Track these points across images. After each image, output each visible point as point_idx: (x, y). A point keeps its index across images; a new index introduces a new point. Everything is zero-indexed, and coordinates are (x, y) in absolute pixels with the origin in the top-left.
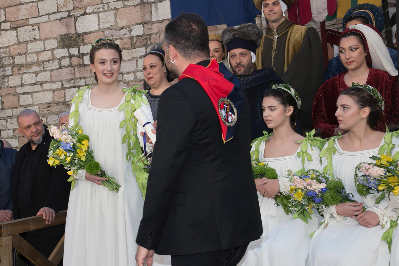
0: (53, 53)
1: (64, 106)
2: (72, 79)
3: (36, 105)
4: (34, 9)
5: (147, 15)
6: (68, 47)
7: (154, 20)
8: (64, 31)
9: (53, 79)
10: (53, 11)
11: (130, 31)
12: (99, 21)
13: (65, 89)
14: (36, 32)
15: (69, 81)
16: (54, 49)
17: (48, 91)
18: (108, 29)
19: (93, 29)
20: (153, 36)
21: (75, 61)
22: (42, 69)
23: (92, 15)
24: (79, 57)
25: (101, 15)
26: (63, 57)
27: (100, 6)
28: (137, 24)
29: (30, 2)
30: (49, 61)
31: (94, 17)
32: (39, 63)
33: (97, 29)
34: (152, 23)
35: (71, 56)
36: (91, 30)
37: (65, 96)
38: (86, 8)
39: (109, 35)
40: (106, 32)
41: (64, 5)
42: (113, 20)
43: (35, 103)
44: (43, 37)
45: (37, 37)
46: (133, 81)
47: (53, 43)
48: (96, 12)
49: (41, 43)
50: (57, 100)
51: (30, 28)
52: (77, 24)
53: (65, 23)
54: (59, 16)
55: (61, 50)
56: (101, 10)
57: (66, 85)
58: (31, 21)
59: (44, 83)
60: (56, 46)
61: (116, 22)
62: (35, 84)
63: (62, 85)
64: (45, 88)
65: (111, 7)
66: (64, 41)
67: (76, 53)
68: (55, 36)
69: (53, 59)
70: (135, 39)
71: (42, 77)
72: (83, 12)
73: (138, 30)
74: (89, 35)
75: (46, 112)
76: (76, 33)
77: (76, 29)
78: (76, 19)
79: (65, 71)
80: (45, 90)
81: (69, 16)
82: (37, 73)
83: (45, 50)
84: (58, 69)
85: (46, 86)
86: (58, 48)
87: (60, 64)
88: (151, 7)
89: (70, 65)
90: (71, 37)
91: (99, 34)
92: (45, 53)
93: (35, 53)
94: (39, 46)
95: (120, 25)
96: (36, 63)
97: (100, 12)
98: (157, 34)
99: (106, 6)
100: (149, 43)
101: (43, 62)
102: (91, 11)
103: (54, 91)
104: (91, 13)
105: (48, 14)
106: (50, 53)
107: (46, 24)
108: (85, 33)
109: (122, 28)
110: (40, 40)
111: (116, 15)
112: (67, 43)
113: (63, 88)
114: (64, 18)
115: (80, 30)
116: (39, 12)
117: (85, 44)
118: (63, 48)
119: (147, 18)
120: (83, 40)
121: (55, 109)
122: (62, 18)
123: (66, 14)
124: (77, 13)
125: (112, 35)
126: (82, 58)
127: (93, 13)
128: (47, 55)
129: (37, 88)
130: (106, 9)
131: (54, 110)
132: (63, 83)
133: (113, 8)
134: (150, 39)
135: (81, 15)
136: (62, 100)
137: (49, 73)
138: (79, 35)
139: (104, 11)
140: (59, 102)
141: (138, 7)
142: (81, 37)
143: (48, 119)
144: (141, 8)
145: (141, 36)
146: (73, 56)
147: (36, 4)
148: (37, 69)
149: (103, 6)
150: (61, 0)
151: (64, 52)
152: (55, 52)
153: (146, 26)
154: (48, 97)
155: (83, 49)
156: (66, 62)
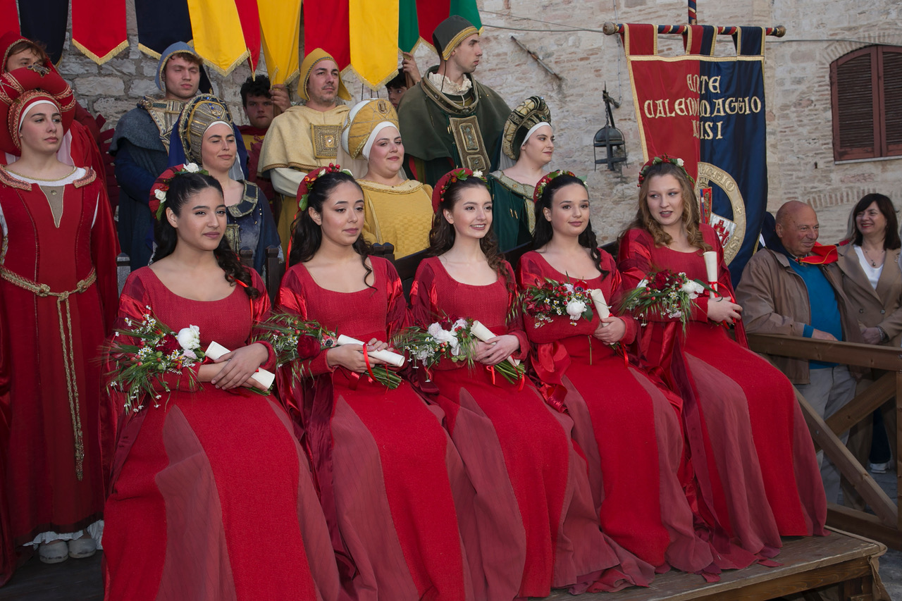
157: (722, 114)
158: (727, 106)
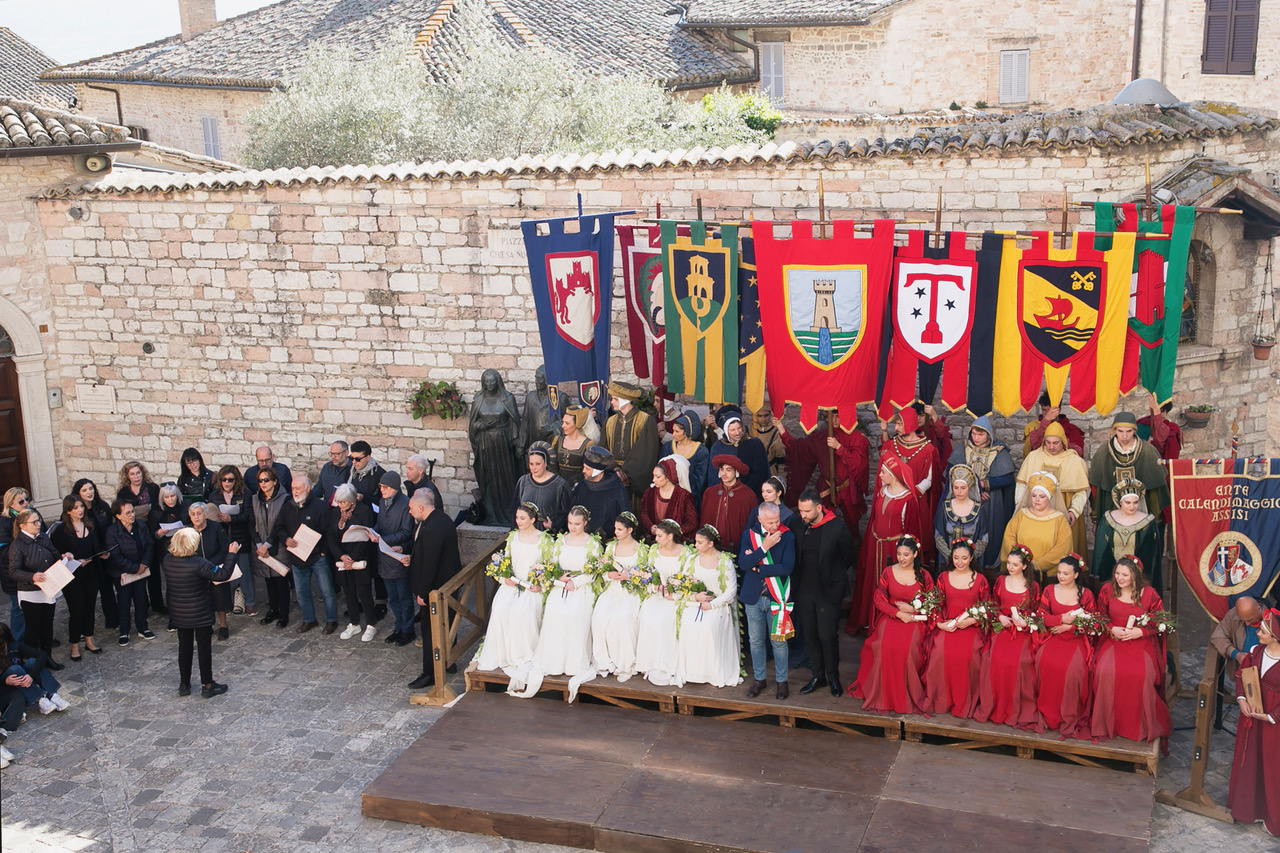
0: (358, 307)
1: (374, 370)
3: (337, 364)
4: (333, 253)
5: (477, 287)
6: (379, 304)
7: (485, 293)
8: (373, 286)
9: (360, 337)
10: (359, 260)
11: (457, 299)
12: (419, 282)
13: (375, 351)
14: (337, 279)
15: (380, 342)
16: (361, 303)
17: (352, 349)
18: (431, 292)
19: (412, 290)
20: (484, 309)
21: (388, 321)
22: (344, 323)
23: (411, 274)
24: (393, 318)
25: (421, 276)
26: (373, 314)
27: (421, 265)
28: (466, 294)
29: (328, 244)
30: (353, 316)
31: (413, 277)
32: (339, 316)
33: (416, 290)
34: (484, 296)
35: (382, 315)
36: (408, 290)
37: (375, 360)
38: (402, 264)
39: (432, 300)
40: (428, 296)
41: (373, 256)
42: (436, 284)
43: (336, 362)
44: (344, 287)
45: (337, 286)
46: (460, 354)
47: (361, 298)
48: (415, 272)
49: (344, 294)
50: (364, 361)
51: (328, 274)
52: (390, 280)
53: (375, 277)
54: (367, 267)
55: (370, 306)
56: (422, 270)
57: (375, 347)
58: (329, 266)
59: (347, 339)
60: (363, 301)
61: (440, 287)
62: (335, 339)
63: (372, 346)
64: (348, 346)
65: (433, 270)
66: (374, 297)
67: (390, 313)
68: (361, 288)
69: (359, 315)
70: (463, 309)
71: (342, 333)
72: (398, 268)
73: (466, 301)
74: (406, 295)
75: (349, 373)
76: (390, 290)
77: (389, 286)
78: (389, 275)
79: (375, 330)
80: (349, 348)
81: (380, 269)
82: (337, 329)
83: (347, 302)
84: (366, 327)
85: (350, 344)
86: (365, 303)
87: (368, 322)
88: (482, 279)
89: (382, 325)
90: (383, 293)
91: (418, 296)
92: (348, 306)
93: (335, 303)
94: (340, 297)
95: (445, 291)
96: (336, 315)
97: (420, 272)
98: (488, 308)
99: (428, 267)
101: (346, 316)
102: (409, 269)
103: (361, 351)
104: (409, 272)
105: (352, 262)
106: (355, 306)
107: (349, 273)
108: (402, 293)
109: (448, 295)
110: (342, 290)
111: (440, 279)
112: (377, 299)
113: (372, 349)
114: (374, 271)
115: (394, 288)
116: (339, 257)
117: (400, 304)
118: (373, 303)
119: (477, 289)
120: (398, 300)
121: (362, 371)
122: (370, 271)
123: (377, 267)
124: (391, 268)
125: (435, 301)
126: (398, 320)
127: (412, 272)
128: (352, 309)
129: (338, 344)
130: (427, 271)
131: (361, 373)
132: (373, 343)
133: (437, 271)
134: (480, 312)
135: (396, 272)
136: (371, 362)
137: (354, 329)
138: (393, 293)
139: (425, 273)
140: (368, 365)
141: (467, 276)
142: (396, 296)
144: (470, 278)
145: (470, 308)
146: (385, 315)
147: (335, 248)
148: (337, 322)
149: (425, 267)
150: (370, 250)
151: (374, 309)
152: (361, 306)
153: (477, 298)
154: (354, 357)
155: (399, 310)
156: (376, 320)
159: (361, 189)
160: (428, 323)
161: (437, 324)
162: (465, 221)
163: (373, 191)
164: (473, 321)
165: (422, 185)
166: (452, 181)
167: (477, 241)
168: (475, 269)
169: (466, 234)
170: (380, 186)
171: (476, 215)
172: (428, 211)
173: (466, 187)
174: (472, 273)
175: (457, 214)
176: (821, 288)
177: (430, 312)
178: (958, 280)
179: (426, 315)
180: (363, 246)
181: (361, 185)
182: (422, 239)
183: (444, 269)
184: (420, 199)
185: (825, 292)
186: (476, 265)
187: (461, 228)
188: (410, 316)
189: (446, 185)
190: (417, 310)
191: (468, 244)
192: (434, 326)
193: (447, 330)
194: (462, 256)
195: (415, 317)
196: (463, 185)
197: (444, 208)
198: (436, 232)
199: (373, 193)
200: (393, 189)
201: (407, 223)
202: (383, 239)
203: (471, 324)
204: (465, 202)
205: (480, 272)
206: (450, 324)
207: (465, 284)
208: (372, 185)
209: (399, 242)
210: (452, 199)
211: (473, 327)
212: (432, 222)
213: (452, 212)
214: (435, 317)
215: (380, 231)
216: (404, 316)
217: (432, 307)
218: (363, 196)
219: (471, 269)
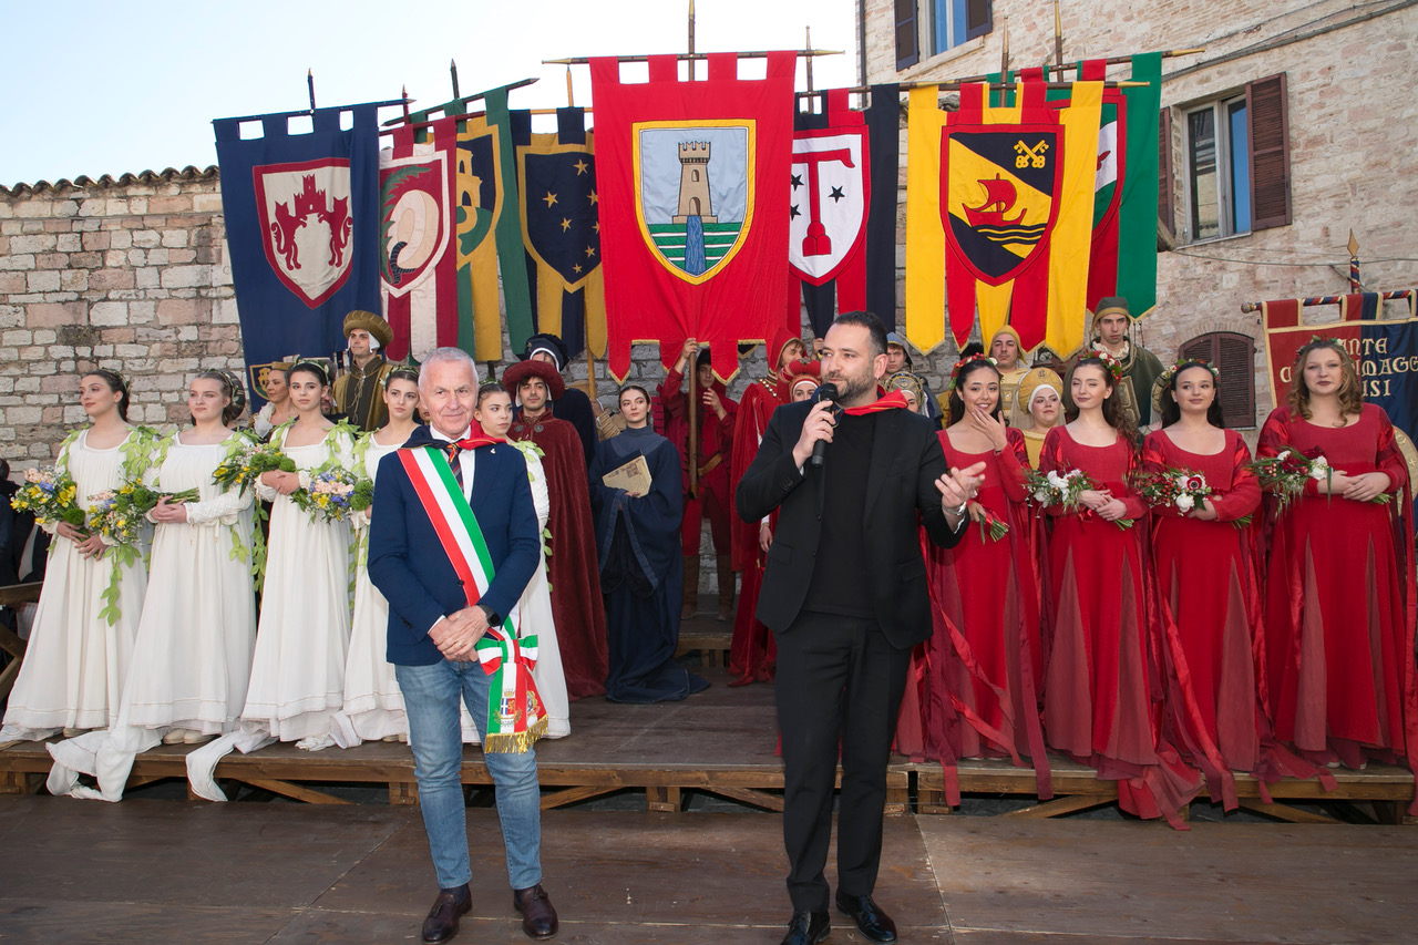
0: (47, 350)
1: (60, 432)
2: (77, 393)
3: (11, 426)
4: (18, 282)
5: (205, 314)
6: (75, 345)
7: (214, 322)
8: (69, 320)
9: (44, 389)
10: (52, 289)
11: (177, 333)
12: (129, 313)
13: (64, 405)
14: (20, 316)
15: (72, 394)
16: (50, 344)
17: (33, 406)
18: (143, 326)
19: (119, 324)
20: (212, 344)
21: (85, 366)
22: (26, 372)
23: (119, 303)
24: (91, 361)
25: (132, 304)
26: (65, 359)
27: (133, 291)
28: (189, 325)
29: (14, 271)
30: (39, 361)
31: (122, 307)
32: (20, 363)
33: (124, 323)
34: (212, 326)
35: (77, 359)
36: (114, 324)
37: (63, 417)
38: (108, 291)
39: (143, 335)
40: (139, 330)
41: (72, 282)
42: (152, 314)
43: (10, 423)
44: (30, 325)
45: (21, 324)
46: (176, 403)
47: (51, 337)
48: (125, 300)
49: (29, 334)
50: (48, 420)
51: (10, 308)
52: (92, 313)
53: (71, 310)
54: (62, 297)
55: (62, 347)
56: (134, 297)
57: (65, 400)
58: (13, 299)
59: (28, 393)
60: (54, 341)
61: (156, 317)
62: (11, 394)
63: (60, 399)
64: (28, 401)
65: (149, 296)
66: (68, 335)
67: (88, 355)
68: (53, 326)
69: (47, 359)
70: (184, 345)
71: (22, 385)
72: (104, 296)
73: (189, 334)
74: (111, 331)
75: (27, 438)
76: (90, 325)
77: (89, 319)
78: (91, 305)
79: (66, 379)
80: (29, 405)
81: (80, 299)
82: (16, 378)
83: (33, 344)
84: (55, 375)
85: (30, 399)
86: (56, 343)
87: (58, 368)
88: (212, 305)
89: (76, 372)
90: (80, 330)
91: (127, 330)
92: (33, 348)
93: (15, 347)
94: (24, 337)
95: (162, 323)
96: (15, 362)
97: (132, 300)
98: (217, 341)
99: (142, 293)
100: (205, 353)
101: (29, 362)
102: (117, 297)
103: (45, 407)
104: (117, 300)
105: (44, 292)
106: (43, 349)
107: (38, 306)
108: (105, 327)
109: (165, 327)
110: (27, 329)
111: (156, 307)
112: (72, 338)
113: (60, 404)
114: (71, 301)
115: (96, 322)
116: (27, 286)
117: (103, 343)
118: (66, 344)
119: (205, 318)
120: (100, 337)
121: (44, 434)
122: (67, 301)
123: (76, 296)
124: (94, 297)
125: (148, 336)
126: (97, 363)
127: (121, 300)
128: (38, 353)
129: (16, 400)
130: (141, 297)
131: (42, 436)
132: (62, 396)
133: (153, 297)
134: (207, 347)
135: (100, 301)
136: (57, 421)
137: (38, 379)
138: (94, 329)
139: (138, 300)
140: (53, 425)
141: (192, 302)
142: (97, 333)
143: (31, 449)
144: (196, 304)
145: (194, 342)
146: (82, 358)
147: (23, 275)
148: (17, 371)
149: (136, 292)
150: (68, 275)
151: (67, 351)
152: (51, 349)
153: (203, 329)
154: (34, 416)
155: (100, 350)
156: (68, 366)
157: (1390, 372)
158: (1394, 365)
159: (64, 199)
160: (137, 366)
161: (149, 365)
162: (195, 232)
163: (79, 202)
164: (196, 360)
165: (143, 191)
166: (182, 185)
167: (208, 255)
168: (203, 292)
169: (195, 248)
170: (89, 195)
171: (209, 224)
172: (148, 222)
173: (200, 190)
174: (199, 297)
175: (186, 224)
176: (690, 154)
177: (142, 350)
178: (843, 156)
179: (135, 355)
180: (60, 270)
181: (65, 195)
182: (137, 257)
183: (163, 294)
184: (140, 207)
185: (694, 160)
186: (206, 287)
187: (189, 242)
188: (114, 357)
189: (174, 190)
190: (122, 350)
191: (196, 262)
192: (144, 369)
193: (162, 373)
194: (188, 276)
195: (121, 358)
196: (196, 188)
197: (170, 218)
198: (157, 248)
199: (79, 205)
200: (106, 198)
201: (120, 239)
202: (87, 260)
203: (193, 363)
204: (197, 209)
205: (210, 295)
206: (166, 365)
207: (189, 311)
208: (79, 195)
209: (108, 263)
210: (180, 205)
211: (195, 367)
212: (153, 236)
213: (178, 222)
214: (146, 358)
215: (83, 250)
216: (105, 358)
217: (144, 344)
218: (65, 208)
219: (198, 292)
